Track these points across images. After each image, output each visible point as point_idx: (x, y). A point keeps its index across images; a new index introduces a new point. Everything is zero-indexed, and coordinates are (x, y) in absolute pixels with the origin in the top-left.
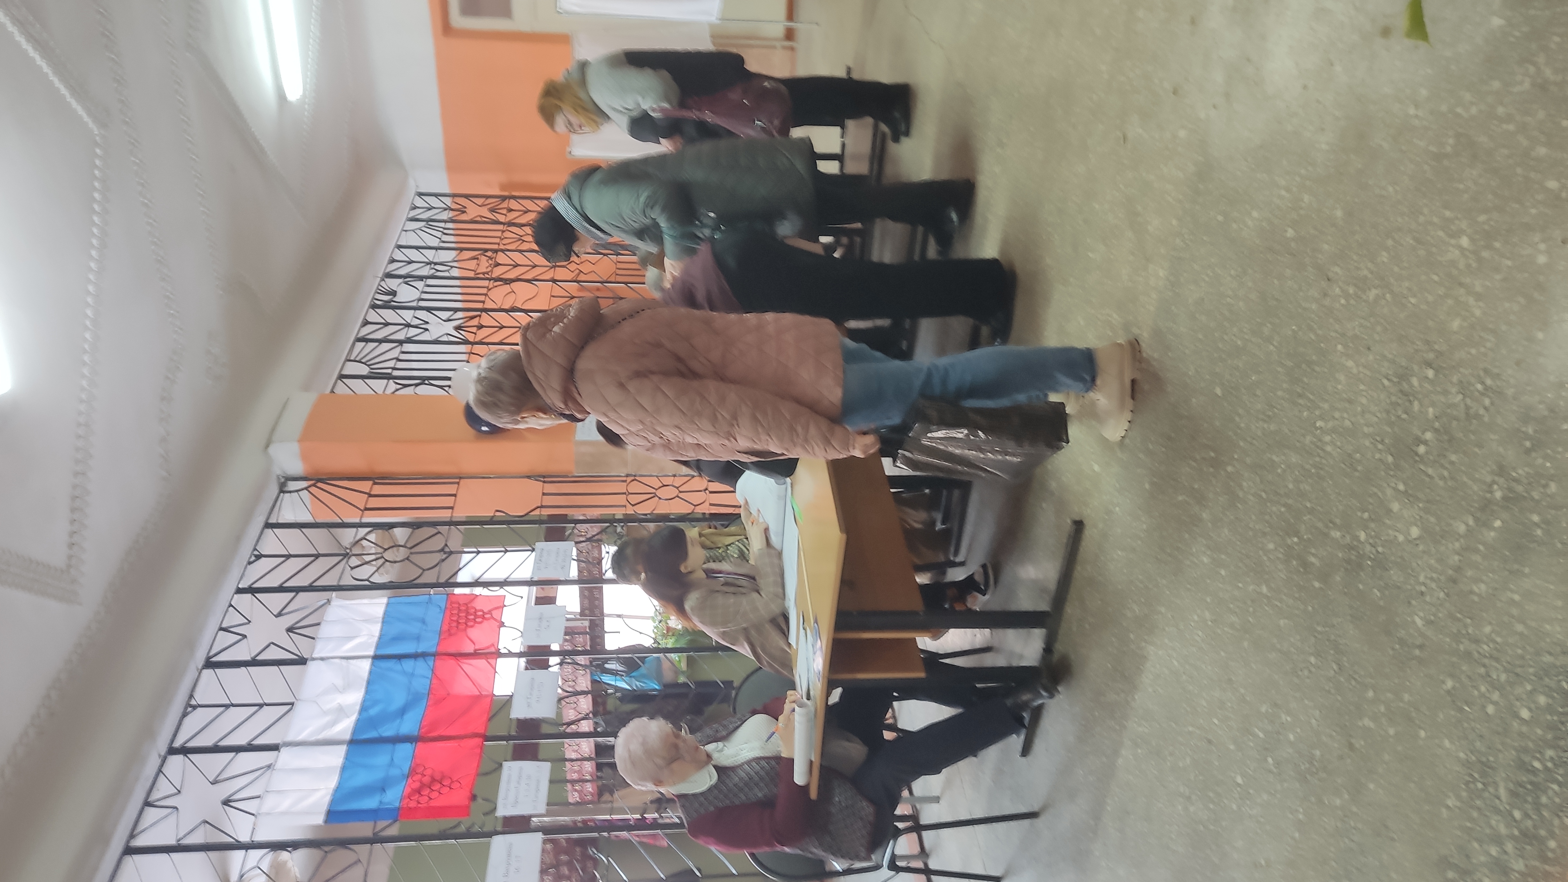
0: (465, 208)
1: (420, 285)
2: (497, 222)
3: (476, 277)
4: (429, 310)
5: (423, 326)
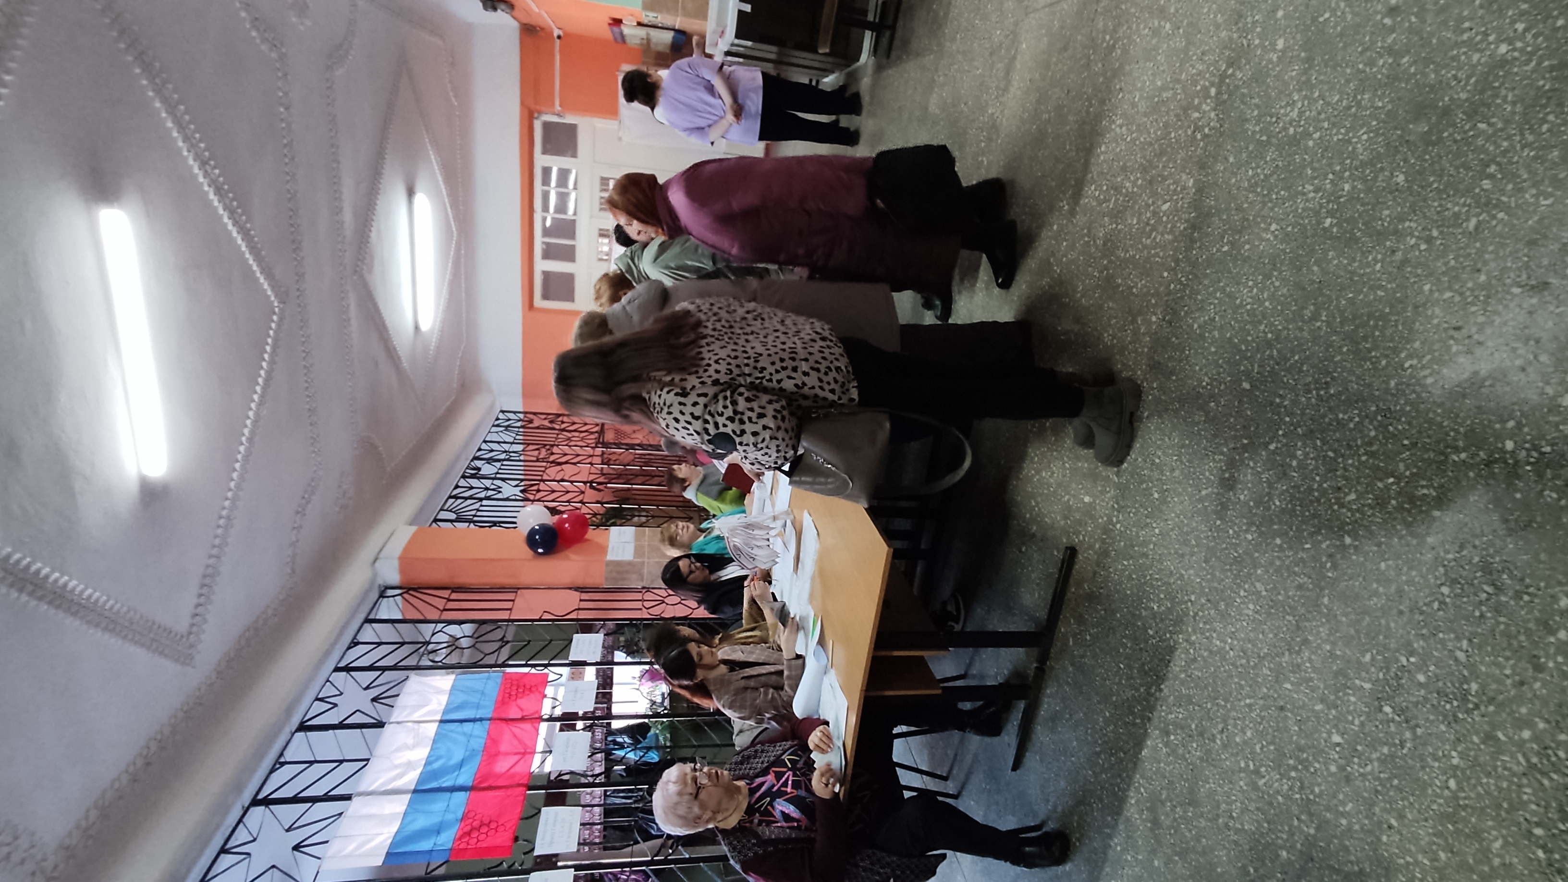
0: (533, 420)
1: (498, 464)
2: (554, 429)
3: (538, 461)
4: (503, 480)
5: (498, 490)
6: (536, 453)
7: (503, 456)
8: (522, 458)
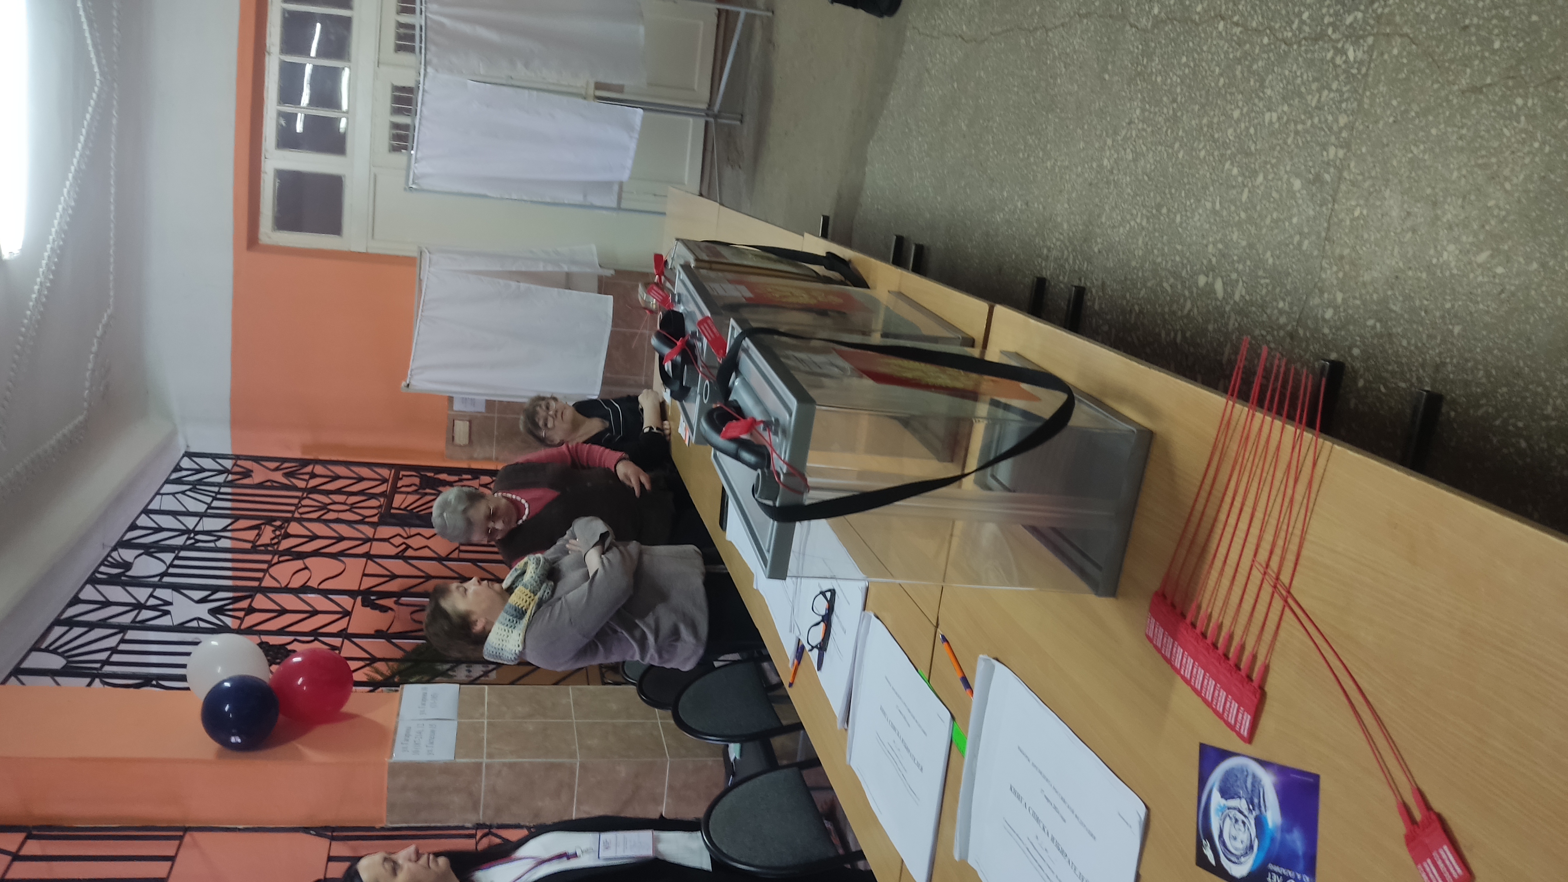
0: (252, 471)
1: (168, 557)
2: (295, 488)
3: (254, 549)
4: (176, 588)
5: (163, 608)
6: (251, 535)
7: (180, 541)
8: (224, 543)
